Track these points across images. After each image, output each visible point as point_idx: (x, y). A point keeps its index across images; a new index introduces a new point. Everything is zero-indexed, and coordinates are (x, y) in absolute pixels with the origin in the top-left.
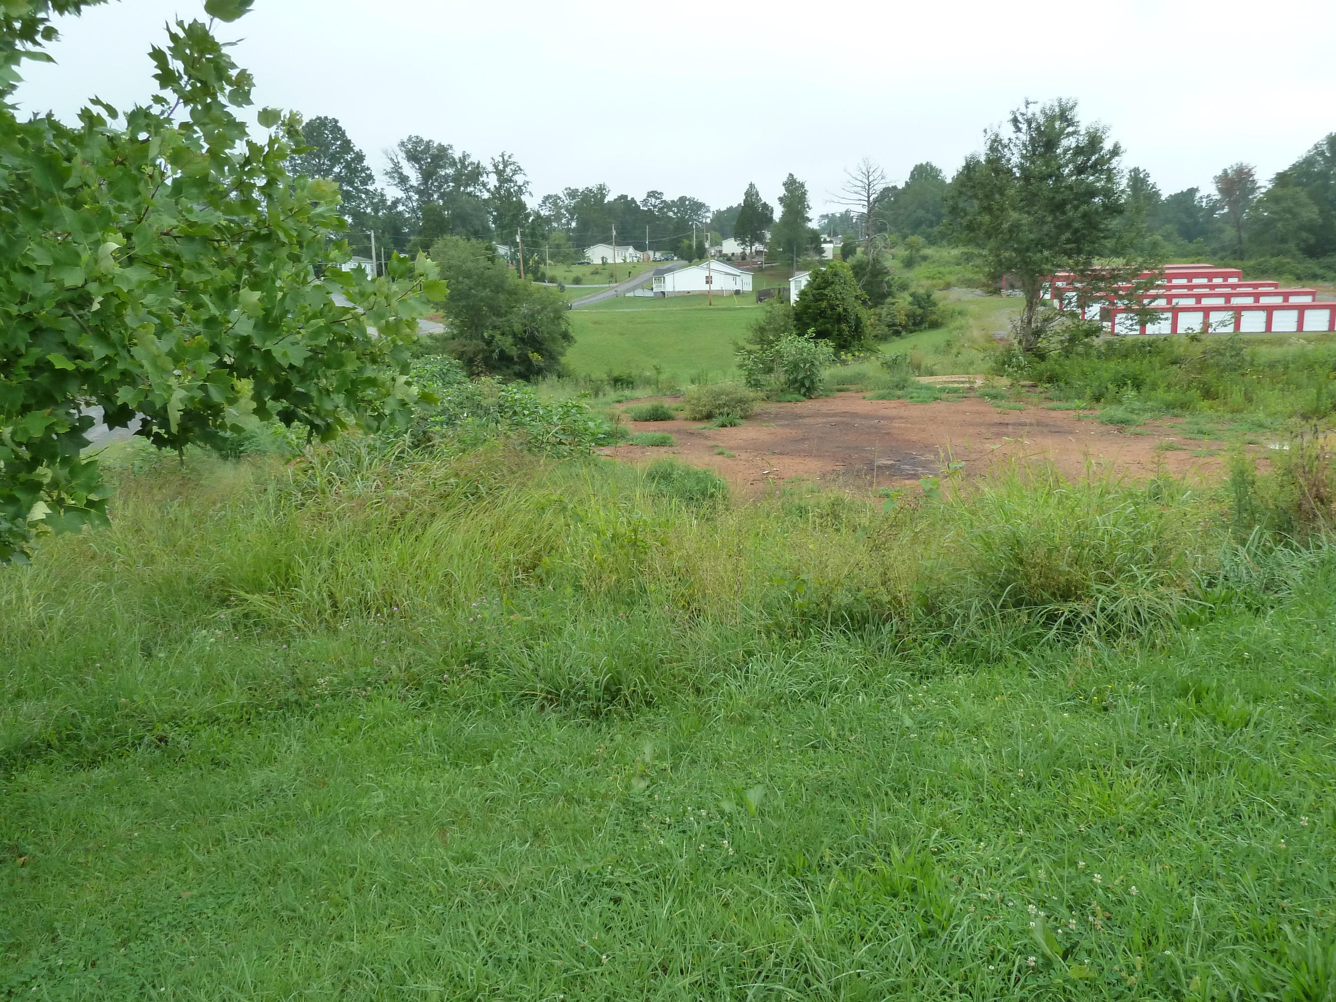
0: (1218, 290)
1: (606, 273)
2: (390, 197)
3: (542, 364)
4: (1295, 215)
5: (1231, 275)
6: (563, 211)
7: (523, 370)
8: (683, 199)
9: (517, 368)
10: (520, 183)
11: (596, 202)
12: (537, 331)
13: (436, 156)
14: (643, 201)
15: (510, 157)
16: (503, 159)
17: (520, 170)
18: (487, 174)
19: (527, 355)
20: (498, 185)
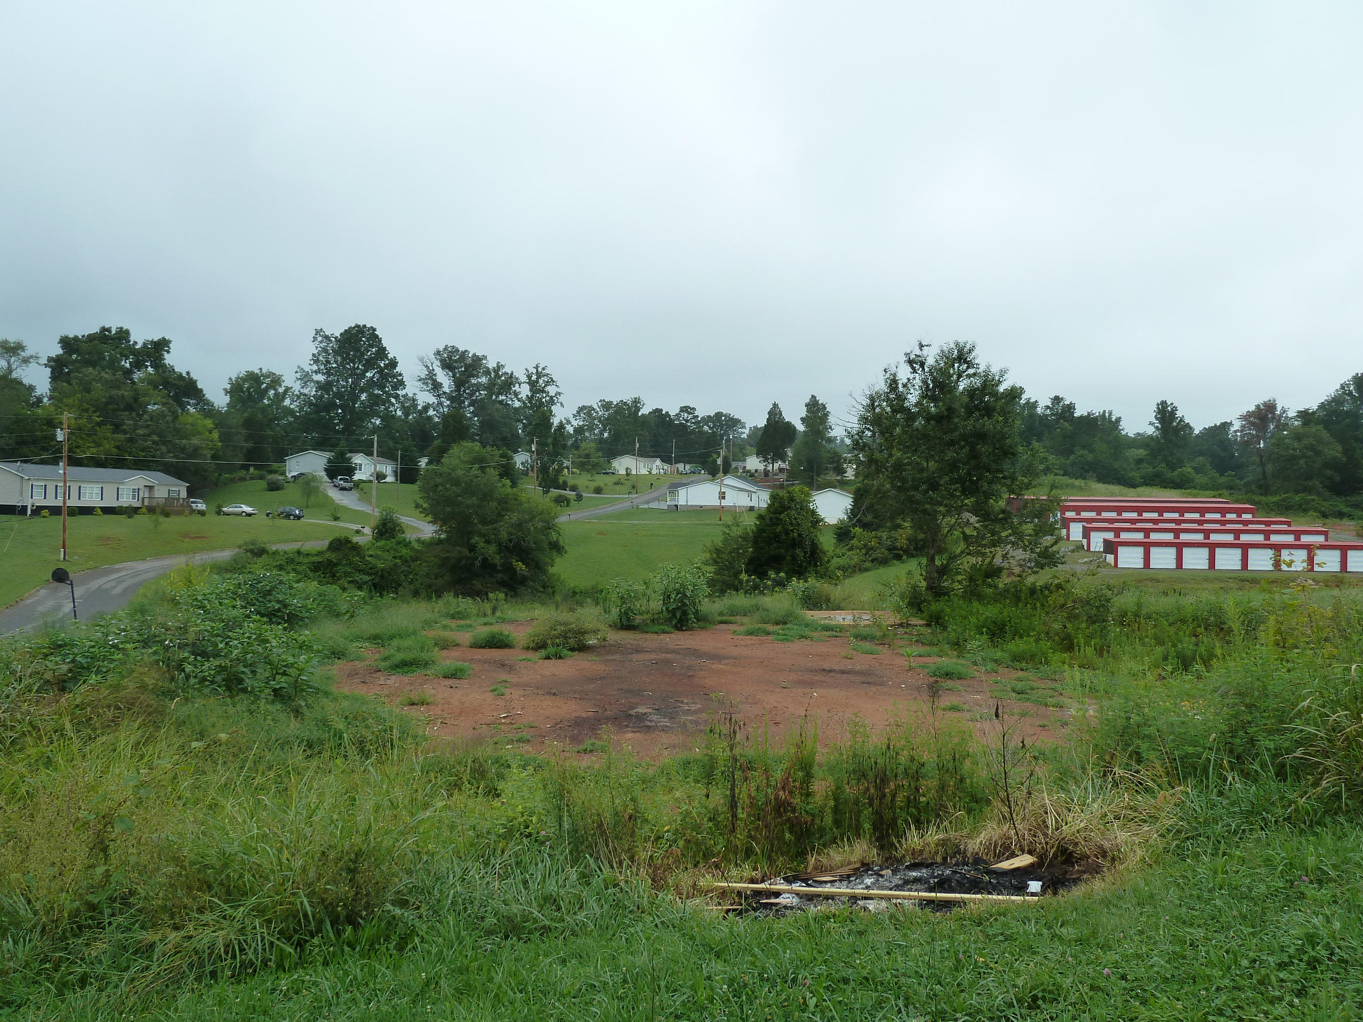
0: (1229, 526)
1: (629, 484)
2: (421, 402)
3: (525, 573)
4: (1318, 453)
5: (1246, 511)
6: (596, 422)
7: (506, 578)
8: (719, 415)
9: (500, 577)
10: (552, 393)
11: (630, 414)
12: (524, 541)
13: (470, 365)
14: (677, 415)
15: (544, 369)
16: (537, 371)
17: (554, 381)
18: (520, 384)
19: (511, 563)
20: (530, 395)
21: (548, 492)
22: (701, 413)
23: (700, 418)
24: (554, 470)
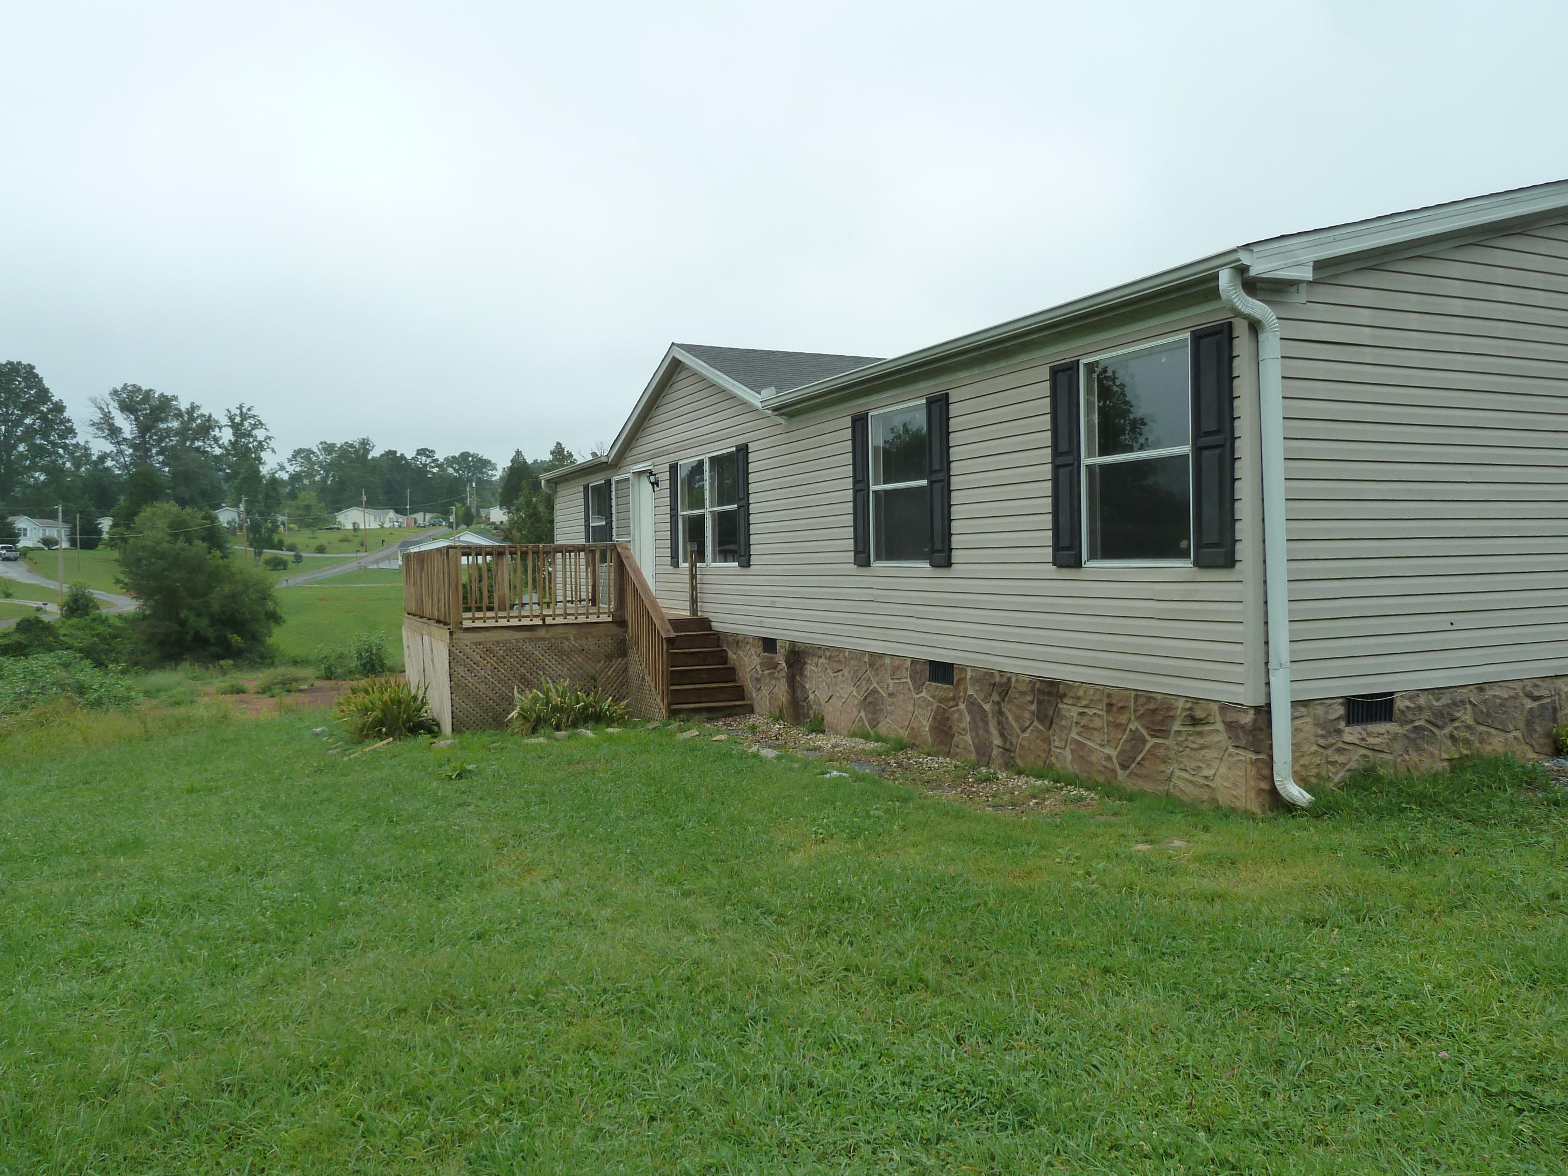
1: (357, 540)
2: (96, 451)
3: (242, 646)
6: (316, 467)
7: (219, 652)
8: (465, 455)
9: (212, 649)
10: (261, 438)
11: (358, 457)
12: (239, 613)
13: (158, 408)
14: (413, 458)
15: (249, 409)
16: (241, 412)
17: (262, 424)
18: (220, 428)
19: (225, 636)
20: (233, 440)
21: (260, 554)
22: (440, 457)
23: (441, 460)
24: (267, 528)
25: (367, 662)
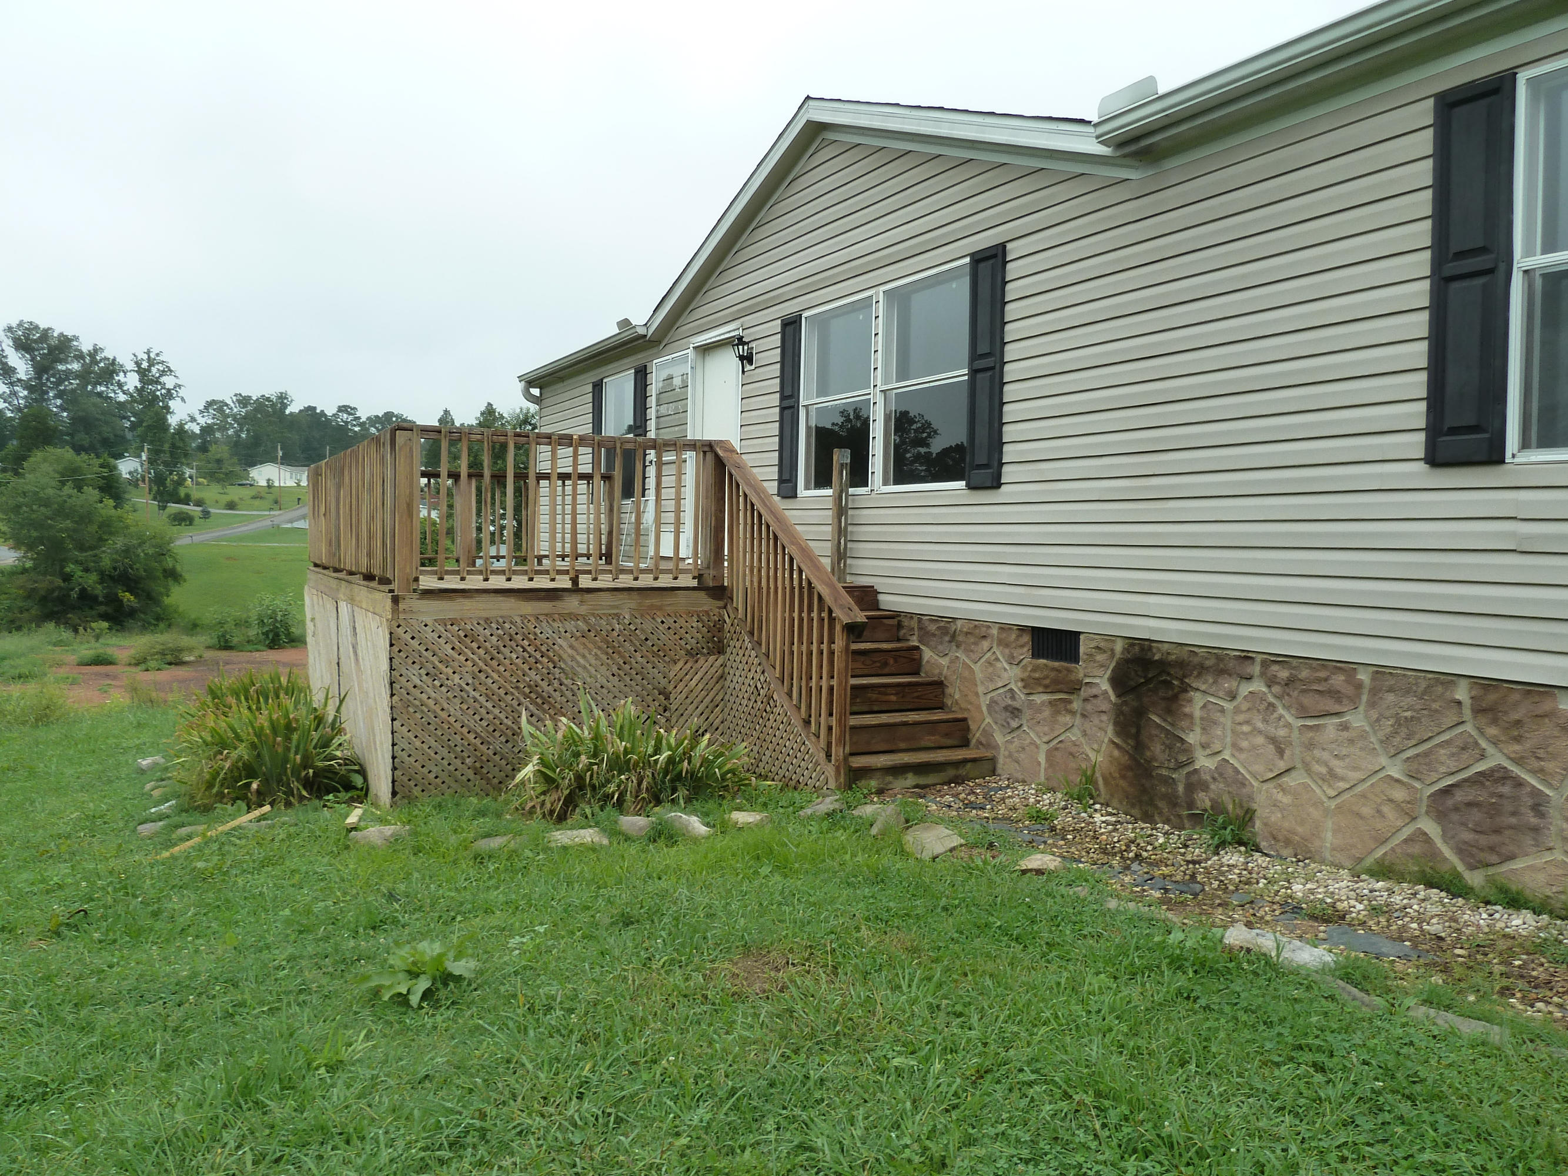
1: (271, 497)
3: (134, 605)
6: (229, 420)
7: (110, 611)
8: (389, 415)
9: (102, 609)
10: (169, 385)
11: (275, 412)
12: (132, 569)
13: (56, 348)
14: (334, 415)
15: (158, 355)
16: (149, 357)
17: (171, 371)
18: (125, 373)
19: (117, 594)
20: (139, 386)
21: (164, 508)
22: (363, 415)
23: (363, 419)
24: (172, 480)
25: (271, 631)
